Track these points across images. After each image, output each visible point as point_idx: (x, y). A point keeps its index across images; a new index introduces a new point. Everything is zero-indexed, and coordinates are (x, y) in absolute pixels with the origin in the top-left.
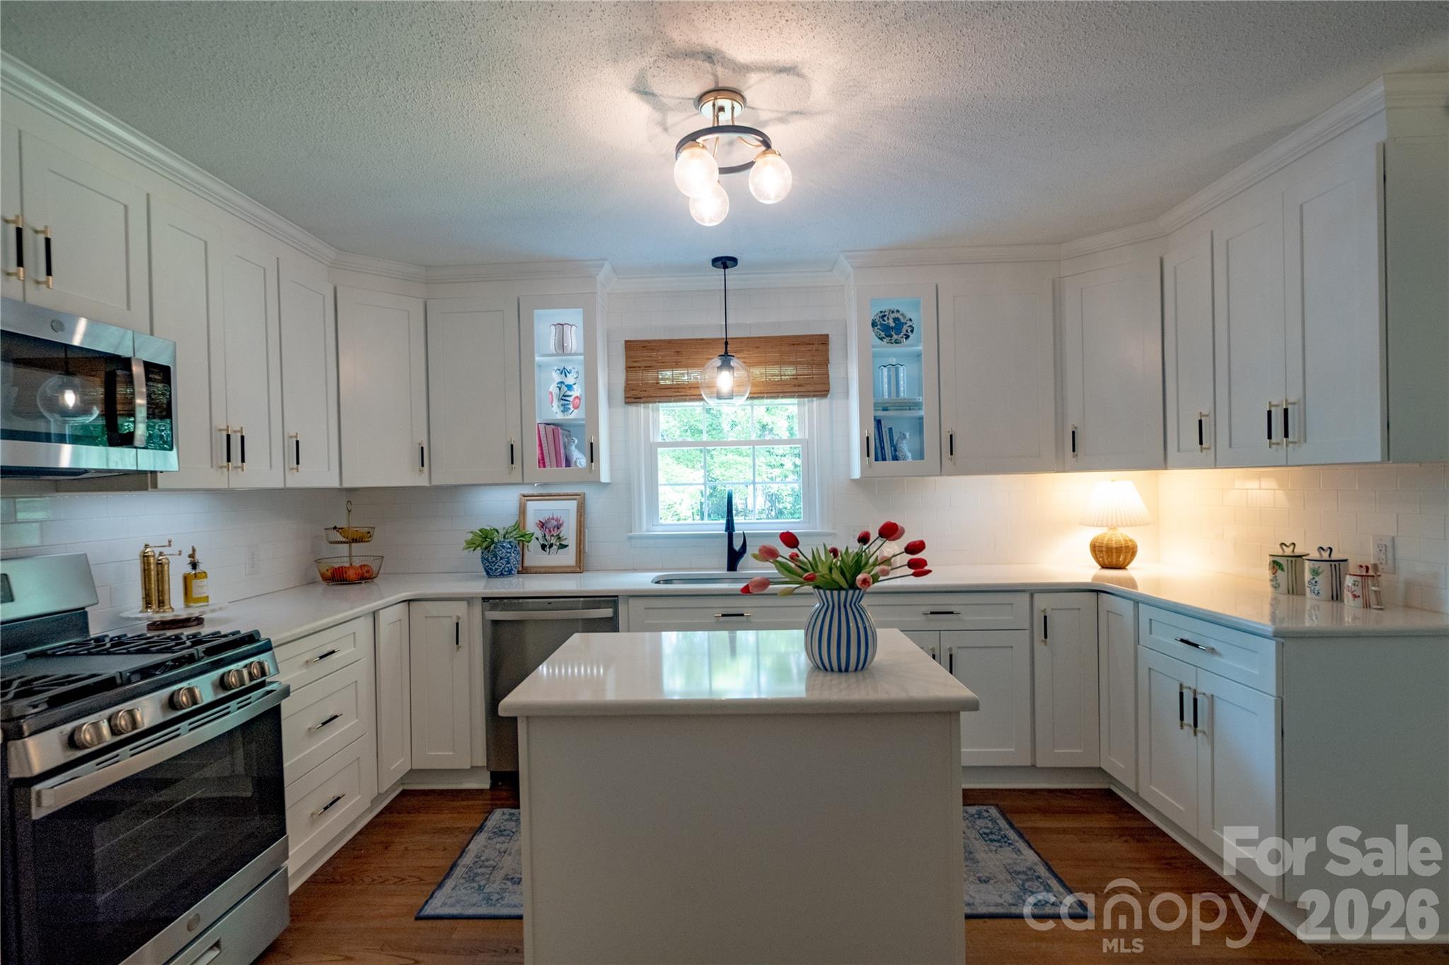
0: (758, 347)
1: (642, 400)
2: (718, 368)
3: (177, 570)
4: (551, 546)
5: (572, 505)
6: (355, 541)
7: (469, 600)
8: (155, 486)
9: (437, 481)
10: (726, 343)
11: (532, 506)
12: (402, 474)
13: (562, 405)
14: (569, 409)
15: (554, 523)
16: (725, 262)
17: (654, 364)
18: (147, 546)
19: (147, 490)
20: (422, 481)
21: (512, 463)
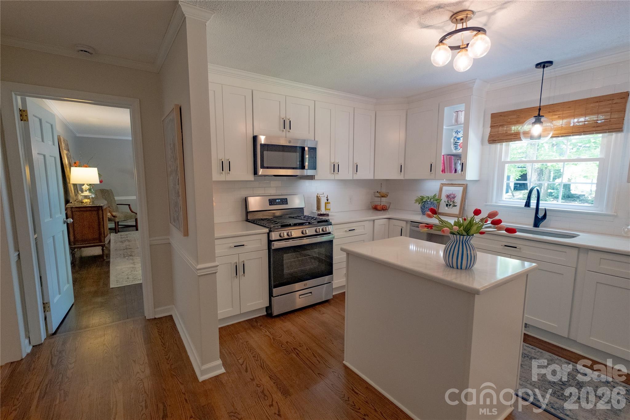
0: (570, 107)
1: (496, 142)
2: (533, 123)
3: (323, 201)
4: (450, 205)
5: (461, 189)
6: (383, 197)
7: (407, 221)
8: (314, 179)
9: (407, 177)
10: (540, 109)
11: (445, 188)
12: (394, 175)
13: (455, 147)
14: (458, 148)
15: (452, 196)
16: (543, 65)
17: (505, 123)
18: (318, 194)
19: (313, 180)
20: (401, 177)
21: (431, 171)
